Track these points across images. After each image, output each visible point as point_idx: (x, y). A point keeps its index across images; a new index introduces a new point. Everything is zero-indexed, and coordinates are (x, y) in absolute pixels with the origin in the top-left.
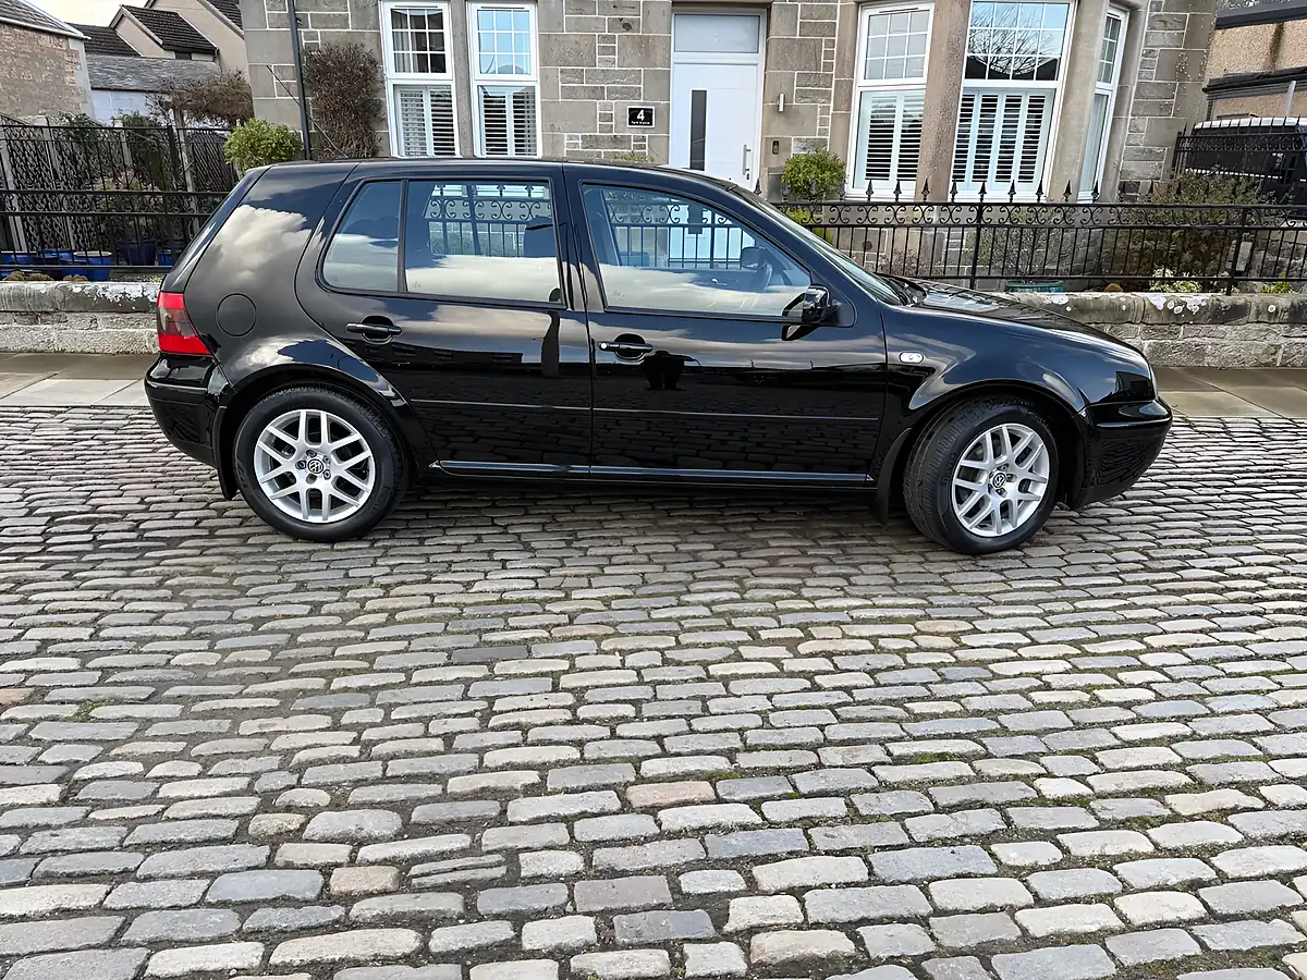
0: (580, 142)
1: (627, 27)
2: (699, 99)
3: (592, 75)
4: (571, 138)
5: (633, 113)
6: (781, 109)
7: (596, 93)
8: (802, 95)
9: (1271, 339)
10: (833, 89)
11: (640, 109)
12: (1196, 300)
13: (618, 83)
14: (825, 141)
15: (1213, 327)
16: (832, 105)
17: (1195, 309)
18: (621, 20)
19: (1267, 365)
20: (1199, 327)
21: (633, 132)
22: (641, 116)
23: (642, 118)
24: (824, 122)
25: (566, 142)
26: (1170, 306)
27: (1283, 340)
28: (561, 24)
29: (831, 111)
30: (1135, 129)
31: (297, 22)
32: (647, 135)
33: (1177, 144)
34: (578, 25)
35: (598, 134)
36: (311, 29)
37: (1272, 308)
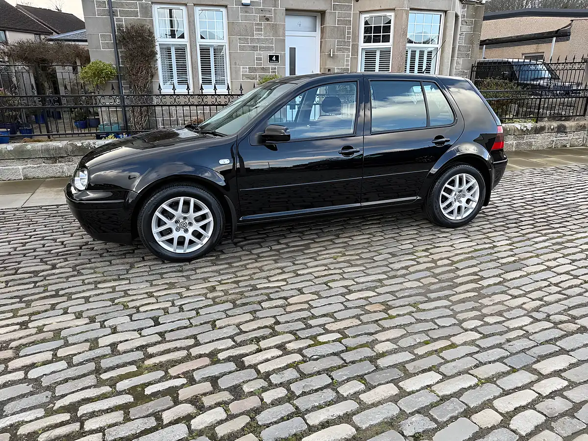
0: (248, 70)
1: (267, 19)
2: (293, 51)
3: (252, 40)
4: (243, 68)
5: (271, 57)
6: (332, 56)
7: (254, 48)
8: (339, 50)
9: (552, 138)
10: (351, 47)
11: (273, 56)
12: (530, 125)
13: (264, 44)
14: (348, 69)
15: (535, 135)
16: (350, 54)
17: (530, 129)
18: (265, 16)
19: (550, 148)
20: (530, 135)
21: (271, 66)
22: (274, 58)
23: (275, 59)
24: (347, 61)
25: (241, 70)
26: (522, 128)
27: (555, 139)
28: (238, 17)
29: (350, 56)
30: (458, 63)
31: (112, 13)
32: (276, 67)
33: (472, 69)
34: (246, 18)
35: (255, 66)
36: (119, 17)
37: (552, 127)
